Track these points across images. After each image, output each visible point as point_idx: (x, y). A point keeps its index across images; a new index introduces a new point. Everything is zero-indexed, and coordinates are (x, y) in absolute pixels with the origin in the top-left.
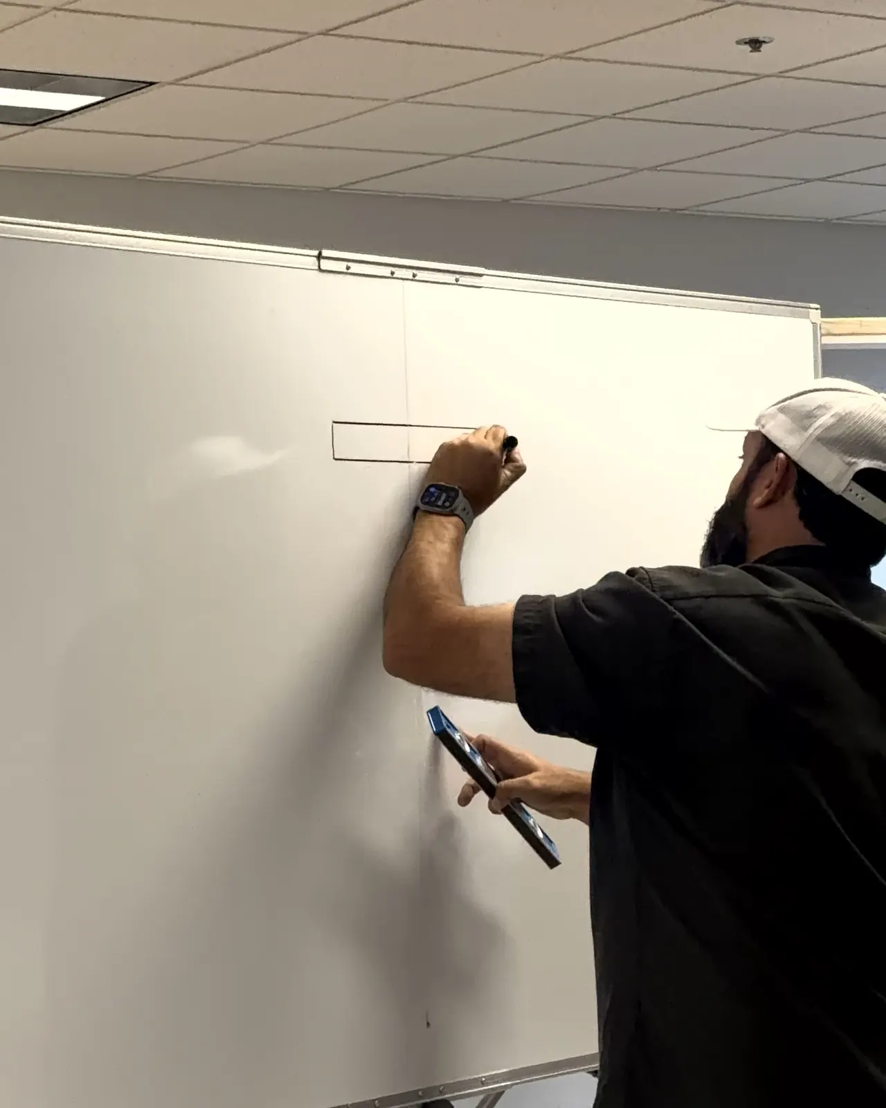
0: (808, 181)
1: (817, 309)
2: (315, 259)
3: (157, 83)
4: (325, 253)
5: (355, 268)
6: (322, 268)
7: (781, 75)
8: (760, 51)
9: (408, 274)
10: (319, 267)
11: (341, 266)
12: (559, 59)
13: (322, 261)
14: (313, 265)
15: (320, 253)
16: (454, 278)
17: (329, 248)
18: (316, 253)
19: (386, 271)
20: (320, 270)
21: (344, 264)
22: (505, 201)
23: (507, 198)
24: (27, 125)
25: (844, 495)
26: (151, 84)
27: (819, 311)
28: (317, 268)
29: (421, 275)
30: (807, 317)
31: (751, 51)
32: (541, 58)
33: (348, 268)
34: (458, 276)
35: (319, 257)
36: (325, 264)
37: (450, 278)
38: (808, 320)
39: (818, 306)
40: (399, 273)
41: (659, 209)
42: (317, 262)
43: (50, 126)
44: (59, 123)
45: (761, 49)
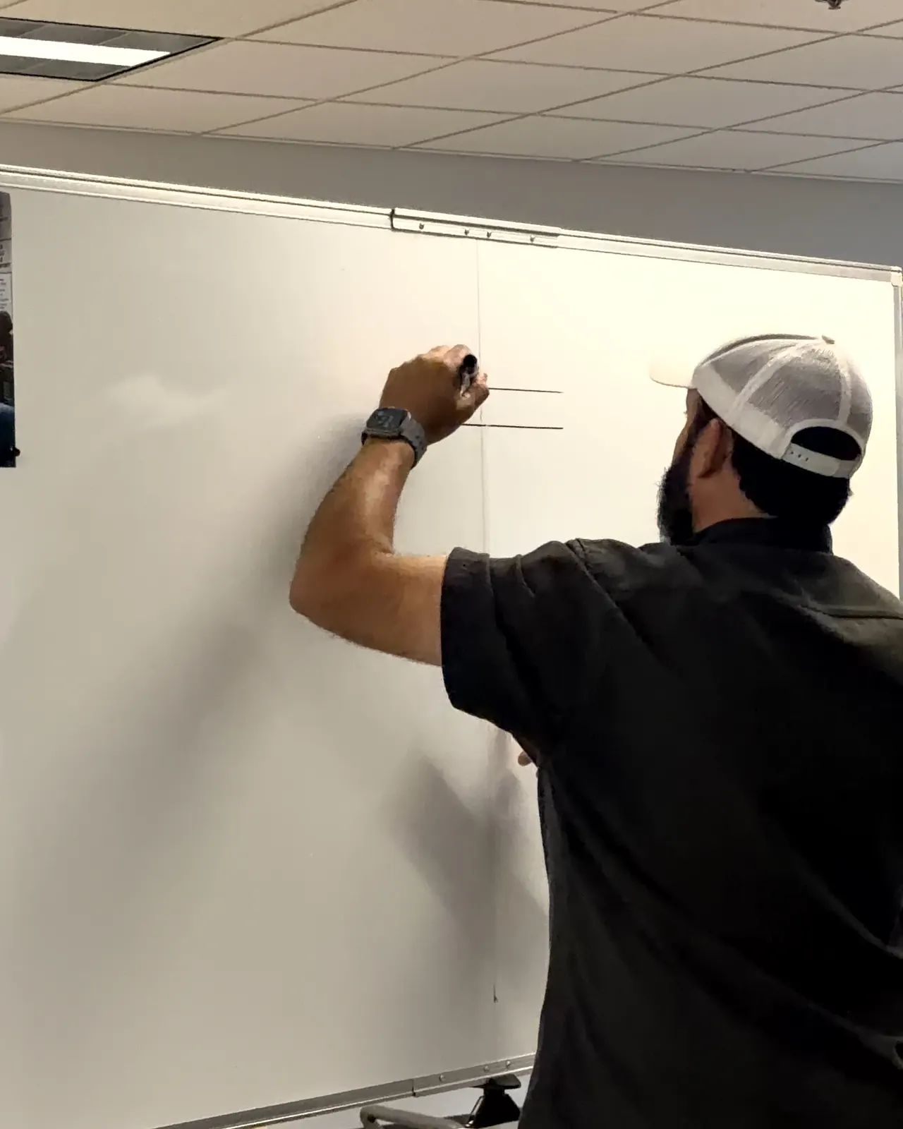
0: (887, 142)
1: (899, 271)
2: (388, 217)
3: (222, 38)
4: (398, 211)
5: (429, 227)
6: (395, 226)
7: (859, 33)
8: (840, 8)
9: (482, 233)
10: (392, 225)
11: (414, 225)
12: (632, 16)
13: (395, 220)
14: (386, 224)
15: (393, 211)
16: (529, 238)
17: (401, 207)
18: (389, 211)
19: (460, 230)
20: (393, 229)
21: (418, 223)
22: (576, 161)
23: (577, 157)
24: (92, 81)
25: (784, 459)
26: (217, 39)
27: (901, 274)
28: (390, 227)
29: (496, 234)
30: (888, 279)
31: (830, 8)
32: (616, 14)
33: (422, 227)
34: (533, 236)
35: (392, 215)
36: (398, 223)
37: (526, 238)
38: (889, 284)
39: (900, 269)
40: (473, 232)
41: (734, 170)
42: (389, 221)
43: (115, 82)
44: (121, 79)
45: (841, 5)
